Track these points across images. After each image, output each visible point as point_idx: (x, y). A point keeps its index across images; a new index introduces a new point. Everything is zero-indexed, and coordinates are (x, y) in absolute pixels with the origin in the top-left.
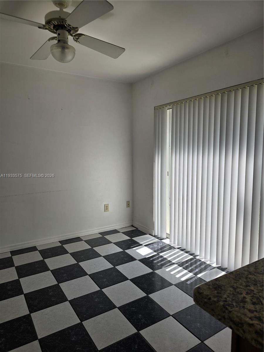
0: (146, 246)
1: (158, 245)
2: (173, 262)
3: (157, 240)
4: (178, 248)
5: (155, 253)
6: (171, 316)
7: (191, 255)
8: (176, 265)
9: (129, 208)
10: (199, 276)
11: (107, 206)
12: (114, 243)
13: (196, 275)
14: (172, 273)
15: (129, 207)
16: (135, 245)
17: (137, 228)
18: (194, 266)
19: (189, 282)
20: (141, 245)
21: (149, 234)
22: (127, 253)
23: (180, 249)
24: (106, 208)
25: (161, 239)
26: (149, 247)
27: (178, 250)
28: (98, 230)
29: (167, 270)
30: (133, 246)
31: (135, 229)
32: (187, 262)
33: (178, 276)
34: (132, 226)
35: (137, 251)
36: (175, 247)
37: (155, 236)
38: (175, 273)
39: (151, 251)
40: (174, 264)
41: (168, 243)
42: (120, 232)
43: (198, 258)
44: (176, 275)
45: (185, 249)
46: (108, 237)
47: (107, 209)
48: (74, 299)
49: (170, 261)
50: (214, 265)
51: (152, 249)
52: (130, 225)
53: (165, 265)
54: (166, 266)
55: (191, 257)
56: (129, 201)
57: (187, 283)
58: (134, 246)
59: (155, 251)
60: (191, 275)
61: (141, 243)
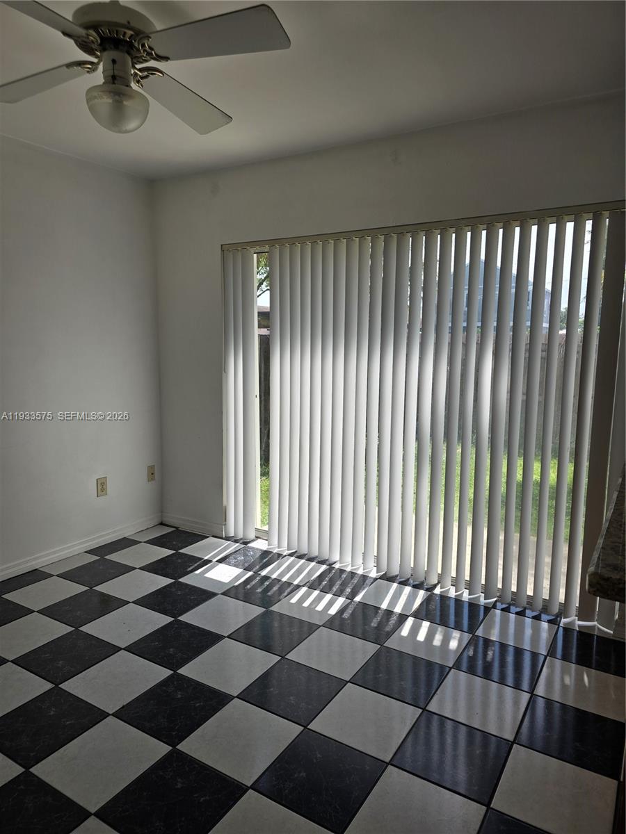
0: (220, 561)
1: (245, 555)
2: (296, 583)
3: (236, 546)
4: (291, 555)
5: (250, 574)
6: (349, 683)
7: (322, 562)
8: (304, 589)
9: (153, 482)
10: (358, 599)
11: (104, 483)
12: (142, 569)
13: (352, 600)
14: (306, 604)
15: (153, 479)
16: (196, 565)
17: (177, 528)
18: (339, 583)
19: (346, 615)
20: (208, 561)
21: (213, 536)
22: (187, 585)
23: (295, 555)
24: (102, 486)
25: (246, 543)
26: (229, 564)
27: (292, 558)
28: (82, 546)
29: (294, 600)
30: (191, 568)
31: (174, 529)
32: (321, 577)
33: (320, 608)
34: (162, 524)
35: (208, 575)
36: (284, 554)
37: (228, 539)
38: (311, 604)
39: (238, 571)
40: (298, 587)
41: (265, 549)
42: (141, 542)
43: (337, 566)
44: (315, 607)
45: (305, 555)
46: (116, 557)
47: (103, 490)
48: (123, 707)
49: (288, 584)
50: (373, 574)
51: (236, 566)
52: (156, 521)
53: (284, 592)
54: (286, 594)
55: (324, 567)
56: (154, 466)
57: (343, 616)
58: (193, 567)
59: (247, 569)
60: (341, 601)
61: (206, 558)
